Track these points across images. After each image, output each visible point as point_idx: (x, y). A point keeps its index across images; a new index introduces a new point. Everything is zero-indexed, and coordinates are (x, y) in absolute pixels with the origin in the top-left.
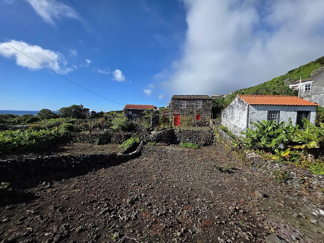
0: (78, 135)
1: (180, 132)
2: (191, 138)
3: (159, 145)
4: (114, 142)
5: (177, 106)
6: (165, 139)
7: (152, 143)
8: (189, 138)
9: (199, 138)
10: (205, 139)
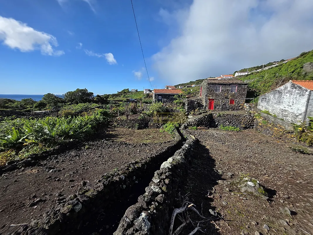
0: (116, 121)
1: (220, 116)
2: (231, 122)
3: (201, 129)
4: (151, 126)
5: (212, 91)
6: (205, 123)
7: (193, 127)
8: (229, 122)
9: (239, 122)
10: (245, 123)
